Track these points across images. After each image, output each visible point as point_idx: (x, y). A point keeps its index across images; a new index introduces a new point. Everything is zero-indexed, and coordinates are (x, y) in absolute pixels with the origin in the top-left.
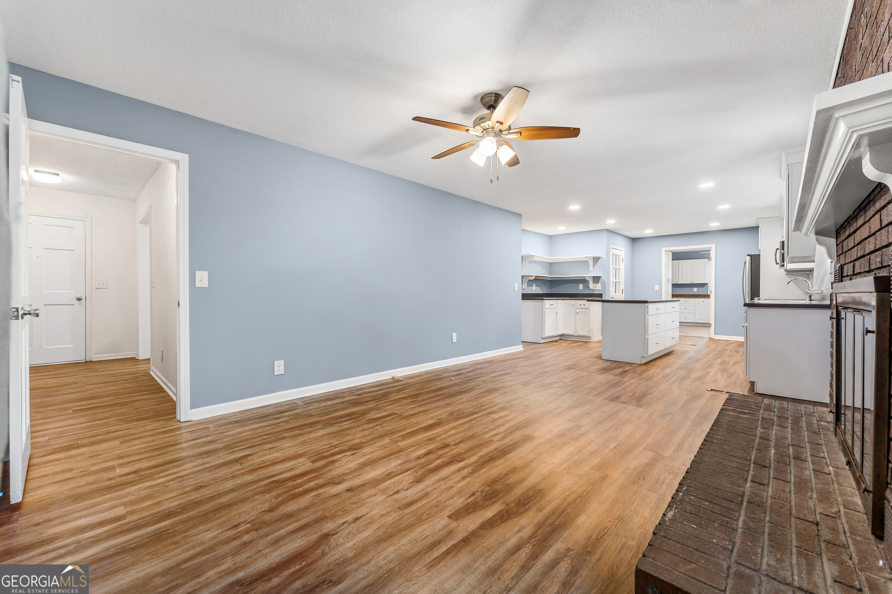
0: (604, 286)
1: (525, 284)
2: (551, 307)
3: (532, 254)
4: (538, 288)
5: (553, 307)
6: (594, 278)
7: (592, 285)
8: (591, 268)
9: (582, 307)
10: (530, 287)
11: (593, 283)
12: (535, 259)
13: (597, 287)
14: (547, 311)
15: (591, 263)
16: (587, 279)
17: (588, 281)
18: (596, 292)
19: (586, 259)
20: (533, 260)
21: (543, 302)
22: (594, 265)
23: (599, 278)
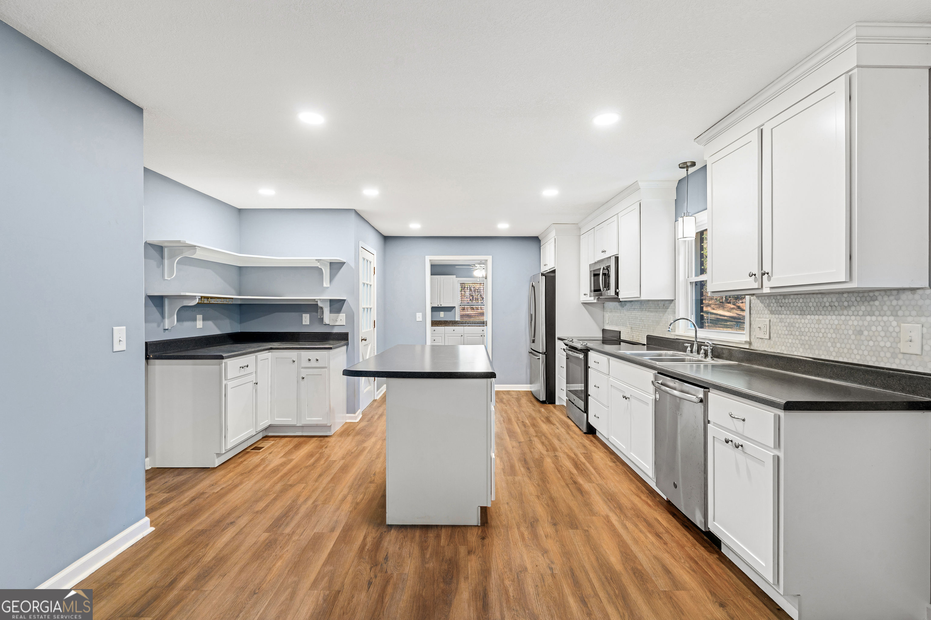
0: (351, 318)
1: (171, 315)
2: (243, 372)
3: (189, 242)
4: (210, 323)
5: (247, 370)
6: (332, 302)
7: (328, 317)
8: (326, 284)
9: (313, 363)
10: (187, 324)
11: (331, 312)
12: (198, 255)
13: (339, 320)
14: (230, 384)
15: (326, 272)
16: (320, 304)
17: (322, 308)
18: (336, 330)
19: (318, 265)
20: (194, 256)
21: (220, 364)
22: (332, 277)
23: (342, 302)
